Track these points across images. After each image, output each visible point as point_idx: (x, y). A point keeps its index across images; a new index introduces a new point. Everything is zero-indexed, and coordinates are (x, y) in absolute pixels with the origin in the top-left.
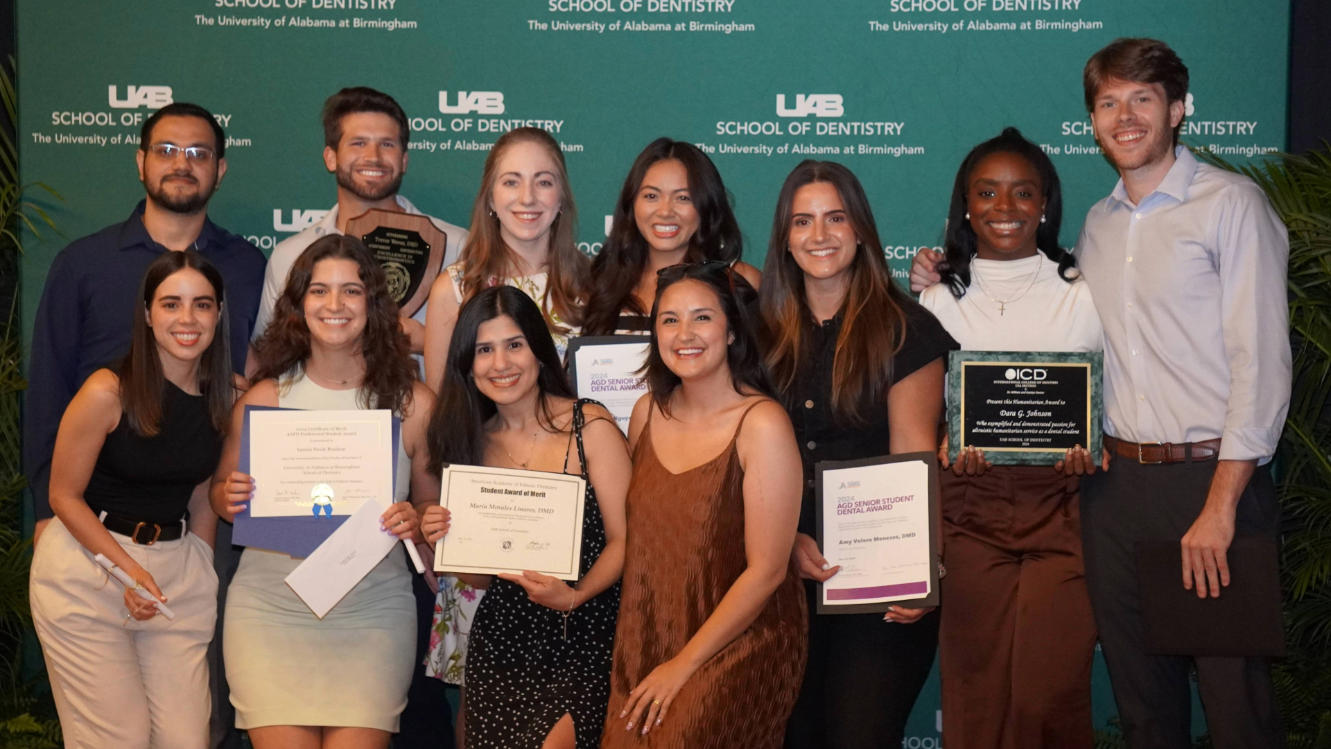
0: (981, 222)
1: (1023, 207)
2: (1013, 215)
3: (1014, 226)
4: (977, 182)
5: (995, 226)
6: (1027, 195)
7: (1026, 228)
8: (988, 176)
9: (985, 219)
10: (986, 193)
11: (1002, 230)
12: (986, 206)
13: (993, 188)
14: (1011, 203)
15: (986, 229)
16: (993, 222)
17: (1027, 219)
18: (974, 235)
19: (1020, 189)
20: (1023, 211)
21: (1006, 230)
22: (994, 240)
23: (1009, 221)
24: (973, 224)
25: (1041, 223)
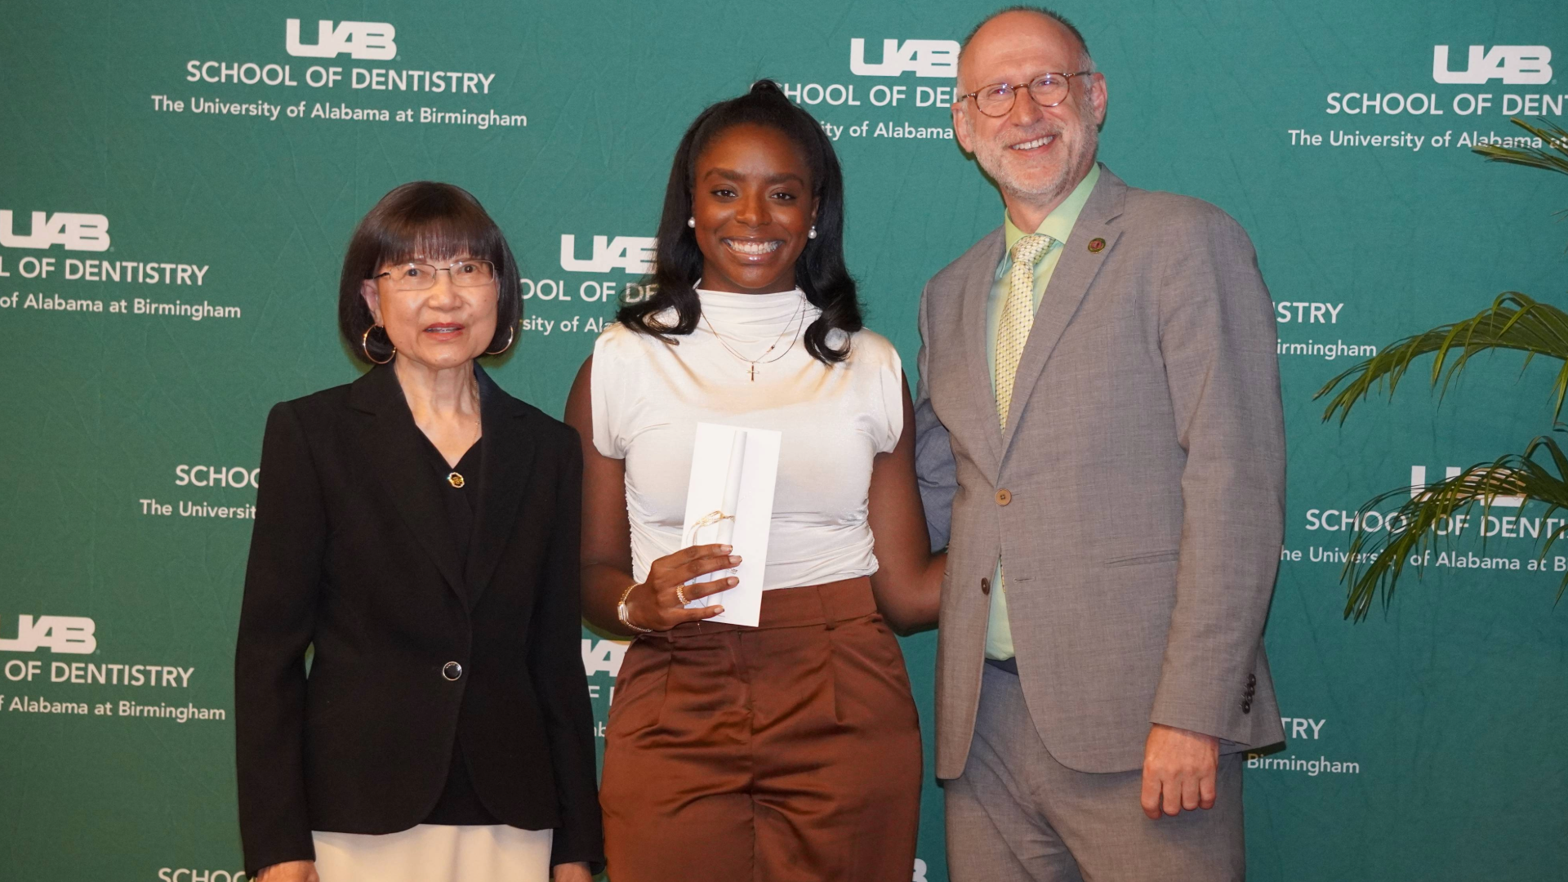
0: (714, 239)
1: (783, 216)
2: (765, 229)
3: (766, 247)
4: (709, 173)
5: (737, 246)
6: (786, 198)
7: (786, 253)
8: (724, 166)
9: (719, 234)
10: (723, 192)
11: (749, 254)
12: (720, 212)
13: (735, 185)
14: (763, 210)
15: (721, 252)
16: (733, 240)
17: (789, 238)
18: (701, 255)
19: (778, 187)
20: (781, 225)
21: (753, 255)
22: (732, 268)
23: (760, 241)
24: (699, 236)
25: (809, 240)
